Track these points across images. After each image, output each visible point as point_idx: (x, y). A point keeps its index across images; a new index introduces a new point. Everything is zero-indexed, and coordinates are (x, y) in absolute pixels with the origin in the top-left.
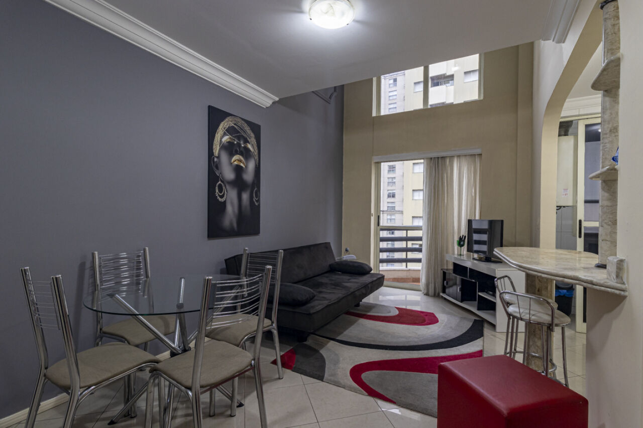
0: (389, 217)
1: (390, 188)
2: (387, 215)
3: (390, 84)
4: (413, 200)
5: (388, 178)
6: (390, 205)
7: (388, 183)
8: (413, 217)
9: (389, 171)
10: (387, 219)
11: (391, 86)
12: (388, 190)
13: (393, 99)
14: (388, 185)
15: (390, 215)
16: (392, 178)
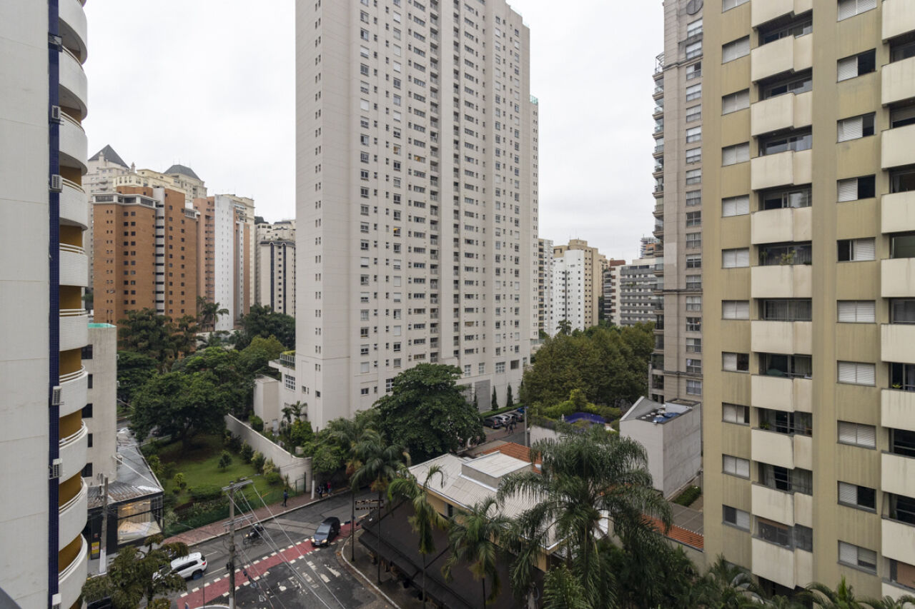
0: (689, 301)
1: (690, 251)
2: (687, 297)
3: (687, 76)
4: (722, 268)
5: (687, 235)
6: (692, 280)
7: (688, 242)
8: (724, 302)
9: (689, 223)
10: (687, 305)
11: (690, 77)
12: (687, 255)
13: (694, 100)
14: (687, 246)
15: (692, 297)
16: (695, 234)
